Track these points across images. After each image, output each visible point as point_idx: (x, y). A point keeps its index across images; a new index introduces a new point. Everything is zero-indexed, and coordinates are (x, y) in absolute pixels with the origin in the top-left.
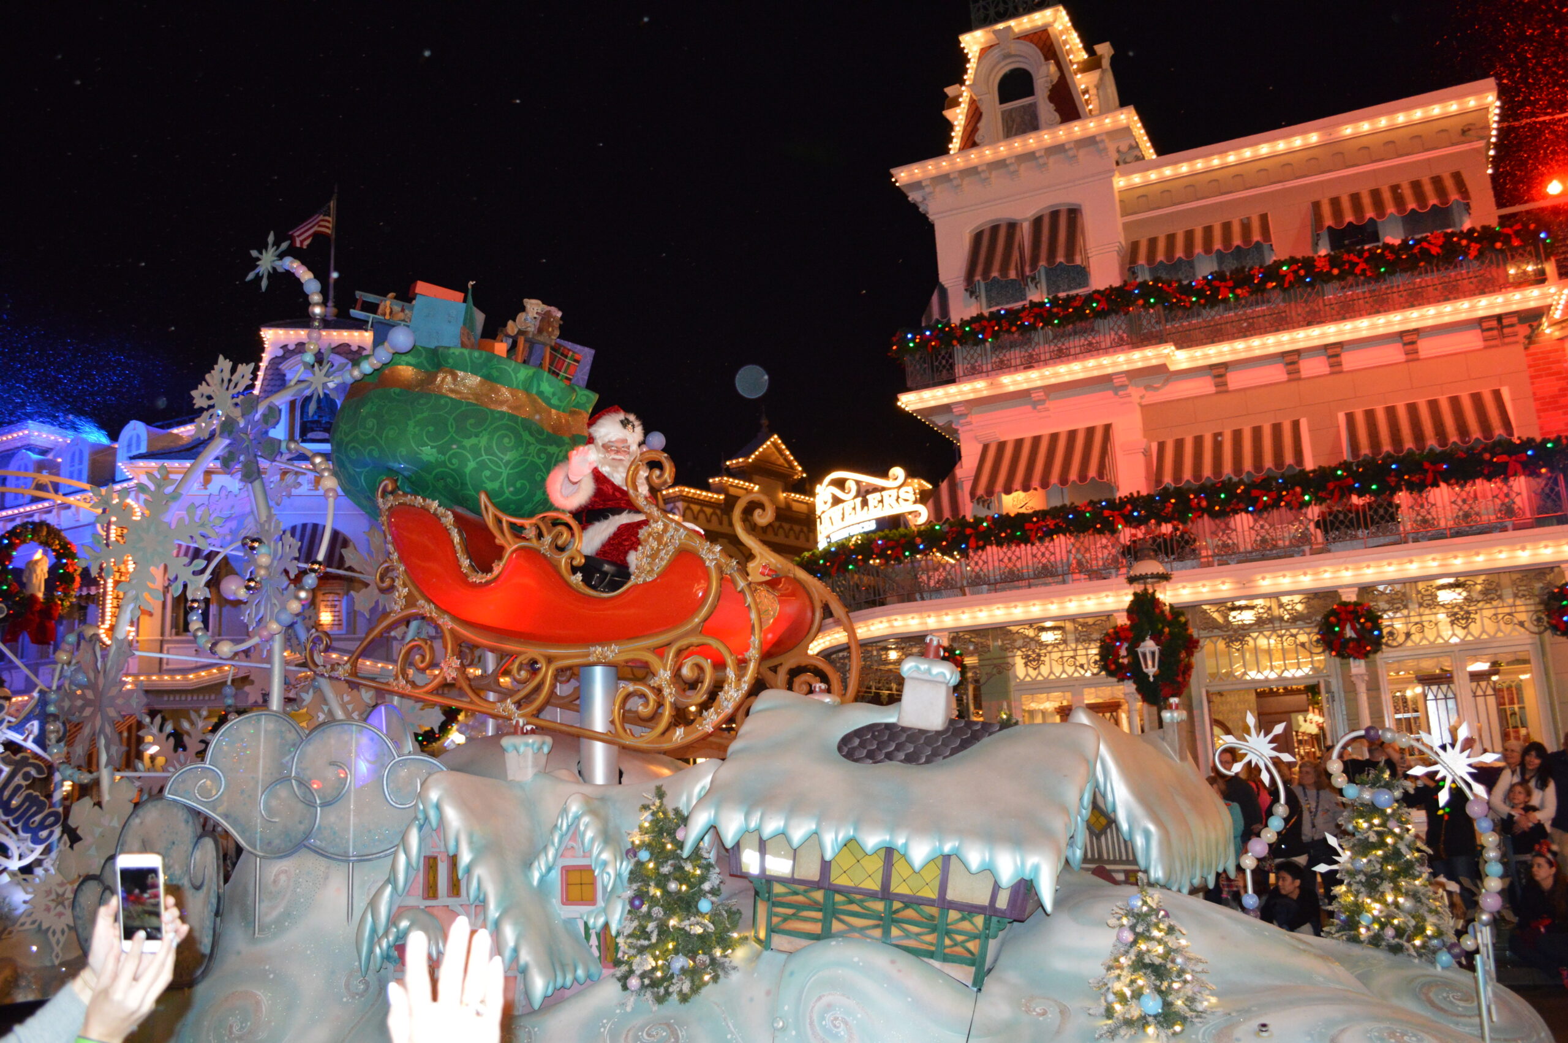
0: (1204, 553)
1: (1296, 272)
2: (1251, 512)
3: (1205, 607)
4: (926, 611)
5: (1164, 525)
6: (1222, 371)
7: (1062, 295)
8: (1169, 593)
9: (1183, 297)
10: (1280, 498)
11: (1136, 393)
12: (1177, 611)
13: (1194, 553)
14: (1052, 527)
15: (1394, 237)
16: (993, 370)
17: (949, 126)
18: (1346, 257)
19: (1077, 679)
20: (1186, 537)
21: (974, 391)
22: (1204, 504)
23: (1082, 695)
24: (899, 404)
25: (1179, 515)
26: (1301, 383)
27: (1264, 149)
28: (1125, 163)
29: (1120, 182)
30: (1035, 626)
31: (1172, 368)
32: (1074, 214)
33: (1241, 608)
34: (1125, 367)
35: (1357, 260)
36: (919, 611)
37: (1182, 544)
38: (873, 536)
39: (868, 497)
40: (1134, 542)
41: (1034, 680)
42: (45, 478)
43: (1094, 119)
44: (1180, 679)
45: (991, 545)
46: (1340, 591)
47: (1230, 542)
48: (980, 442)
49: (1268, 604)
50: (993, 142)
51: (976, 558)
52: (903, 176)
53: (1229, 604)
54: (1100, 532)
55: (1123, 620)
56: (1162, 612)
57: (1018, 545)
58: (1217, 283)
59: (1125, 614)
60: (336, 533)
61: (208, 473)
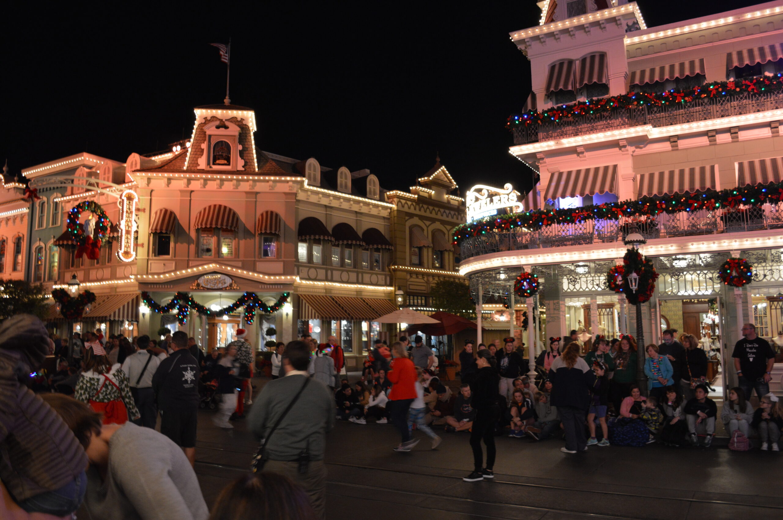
0: (662, 231)
1: (717, 89)
2: (688, 212)
3: (661, 258)
4: (521, 255)
5: (643, 216)
6: (676, 139)
7: (595, 98)
8: (644, 250)
9: (657, 101)
10: (704, 205)
11: (631, 149)
12: (649, 259)
13: (658, 231)
14: (586, 215)
15: (770, 72)
16: (558, 136)
17: (540, 11)
18: (744, 82)
19: (593, 291)
20: (653, 223)
21: (548, 146)
22: (664, 206)
23: (596, 299)
24: (510, 152)
25: (651, 212)
26: (716, 146)
27: (704, 25)
28: (630, 31)
29: (627, 41)
30: (575, 264)
31: (650, 137)
32: (603, 56)
33: (679, 259)
34: (626, 136)
35: (749, 83)
36: (517, 255)
37: (652, 226)
38: (495, 217)
39: (494, 198)
40: (627, 224)
41: (572, 291)
42: (93, 180)
43: (615, 8)
44: (648, 293)
45: (554, 223)
46: (731, 252)
47: (676, 225)
48: (549, 172)
49: (694, 258)
50: (562, 19)
51: (547, 230)
52: (515, 36)
53: (674, 257)
54: (610, 219)
55: (621, 263)
56: (641, 259)
57: (568, 224)
58: (675, 94)
59: (623, 260)
60: (230, 210)
61: (169, 179)
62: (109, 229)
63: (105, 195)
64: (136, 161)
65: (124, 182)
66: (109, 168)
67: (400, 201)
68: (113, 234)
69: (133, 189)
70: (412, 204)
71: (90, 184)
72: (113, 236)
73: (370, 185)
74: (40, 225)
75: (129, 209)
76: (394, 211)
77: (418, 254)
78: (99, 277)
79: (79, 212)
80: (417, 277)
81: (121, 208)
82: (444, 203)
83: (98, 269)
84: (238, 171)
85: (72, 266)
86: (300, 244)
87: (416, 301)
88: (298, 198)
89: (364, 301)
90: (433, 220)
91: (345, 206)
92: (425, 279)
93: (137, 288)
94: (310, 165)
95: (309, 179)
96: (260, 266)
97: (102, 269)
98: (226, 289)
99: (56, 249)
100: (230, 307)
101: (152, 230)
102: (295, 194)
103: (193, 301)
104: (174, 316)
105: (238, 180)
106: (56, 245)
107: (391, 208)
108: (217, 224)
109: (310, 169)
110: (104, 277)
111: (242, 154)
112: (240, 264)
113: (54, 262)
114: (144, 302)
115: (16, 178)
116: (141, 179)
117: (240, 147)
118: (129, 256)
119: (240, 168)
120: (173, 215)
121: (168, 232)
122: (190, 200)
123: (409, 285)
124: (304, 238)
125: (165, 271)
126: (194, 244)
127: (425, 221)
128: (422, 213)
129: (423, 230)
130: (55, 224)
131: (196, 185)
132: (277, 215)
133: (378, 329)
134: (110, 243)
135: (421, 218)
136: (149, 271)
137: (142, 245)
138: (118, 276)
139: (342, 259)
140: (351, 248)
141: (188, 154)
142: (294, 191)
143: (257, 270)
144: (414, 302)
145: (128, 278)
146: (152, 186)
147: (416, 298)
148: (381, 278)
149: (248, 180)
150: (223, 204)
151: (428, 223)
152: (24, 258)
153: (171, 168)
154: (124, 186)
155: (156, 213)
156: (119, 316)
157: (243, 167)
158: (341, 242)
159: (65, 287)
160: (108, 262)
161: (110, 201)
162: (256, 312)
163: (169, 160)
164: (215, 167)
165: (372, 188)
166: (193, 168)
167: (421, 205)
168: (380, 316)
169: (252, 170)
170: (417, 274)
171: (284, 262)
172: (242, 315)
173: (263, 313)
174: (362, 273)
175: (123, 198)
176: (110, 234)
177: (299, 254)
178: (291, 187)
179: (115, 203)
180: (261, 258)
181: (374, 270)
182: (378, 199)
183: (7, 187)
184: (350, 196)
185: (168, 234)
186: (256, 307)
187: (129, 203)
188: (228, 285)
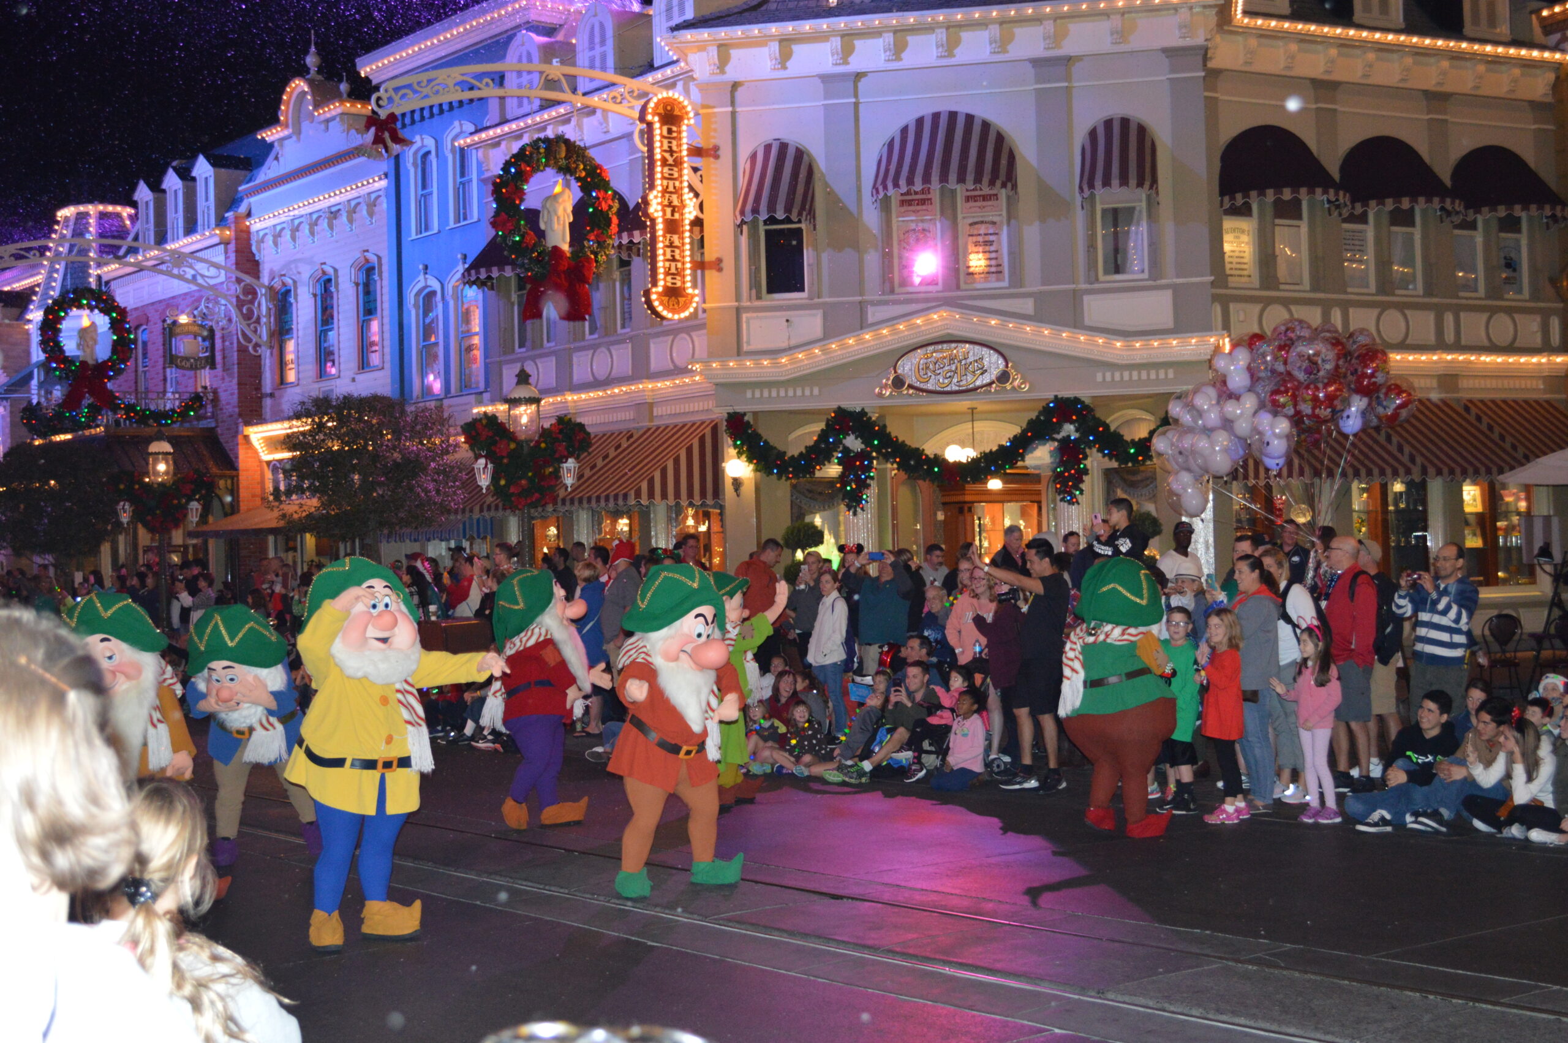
60: (986, 125)
61: (786, 43)
62: (615, 220)
63: (599, 114)
65: (651, 67)
66: (602, 26)
68: (631, 235)
69: (680, 85)
71: (551, 84)
72: (631, 242)
74: (424, 224)
75: (671, 151)
78: (601, 373)
79: (522, 177)
81: (646, 149)
83: (594, 347)
85: (520, 346)
86: (1228, 223)
88: (1211, 65)
89: (1467, 409)
91: (1388, 73)
93: (710, 404)
96: (1096, 308)
97: (607, 346)
98: (989, 392)
99: (471, 293)
100: (1001, 447)
101: (742, 213)
102: (1205, 53)
103: (883, 435)
104: (831, 482)
105: (1002, 22)
106: (471, 283)
107: (1557, 66)
108: (944, 178)
110: (614, 374)
112: (1028, 306)
113: (469, 334)
114: (735, 446)
116: (700, 49)
118: (682, 300)
120: (805, 159)
121: (794, 218)
122: (856, 105)
124: (1239, 199)
125: (793, 342)
126: (877, 250)
130: (465, 218)
131: (871, 54)
132: (1142, 130)
133: (1523, 505)
134: (624, 264)
136: (745, 348)
137: (717, 265)
138: (654, 365)
139: (1383, 264)
140: (1413, 225)
142: (1199, 40)
143: (1087, 322)
145: (685, 371)
146: (733, 72)
148: (1531, 326)
149: (1037, 20)
150: (963, 108)
152: (387, 328)
153: (791, 5)
154: (650, 78)
155: (753, 157)
156: (664, 496)
158: (1373, 208)
159: (500, 409)
160: (623, 327)
162: (1088, 462)
165: (1484, 0)
168: (1528, 459)
171: (1175, 288)
172: (1047, 474)
173: (1115, 464)
174: (1457, 310)
175: (649, 118)
176: (620, 237)
177: (1227, 259)
178: (1186, 28)
179: (629, 136)
180: (1097, 280)
181: (1503, 299)
182: (1509, 38)
183: (322, 118)
184: (1402, 38)
185: (791, 222)
186: (1090, 445)
187: (670, 131)
188: (994, 378)
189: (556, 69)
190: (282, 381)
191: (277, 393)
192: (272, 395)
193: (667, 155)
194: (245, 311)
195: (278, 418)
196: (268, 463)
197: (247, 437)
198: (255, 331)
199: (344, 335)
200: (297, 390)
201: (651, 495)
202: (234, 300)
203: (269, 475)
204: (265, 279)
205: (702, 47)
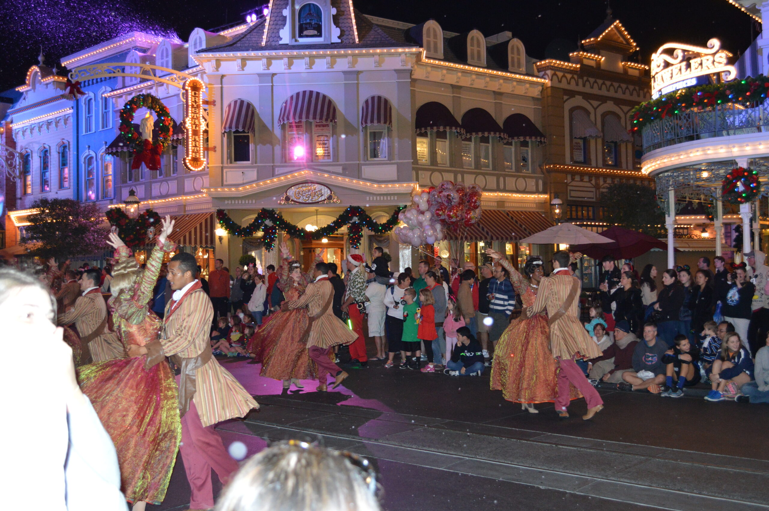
39: (691, 61)
60: (324, 97)
61: (244, 60)
62: (171, 129)
63: (165, 86)
64: (200, 38)
65: (187, 67)
66: (167, 50)
67: (555, 74)
68: (178, 136)
69: (199, 75)
70: (573, 77)
71: (145, 72)
72: (178, 139)
73: (513, 53)
74: (88, 129)
75: (195, 102)
76: (547, 88)
77: (582, 147)
78: (164, 192)
79: (133, 110)
80: (582, 180)
81: (185, 101)
82: (618, 73)
83: (161, 182)
84: (332, 43)
85: (130, 180)
86: (419, 140)
87: (580, 213)
88: (413, 77)
89: (508, 214)
90: (603, 99)
91: (480, 84)
92: (593, 182)
93: (210, 206)
94: (428, 30)
95: (428, 50)
96: (367, 171)
97: (166, 181)
98: (324, 203)
99: (109, 158)
100: (329, 226)
101: (225, 128)
102: (411, 72)
103: (281, 219)
104: (260, 238)
105: (332, 56)
106: (109, 154)
107: (543, 84)
108: (307, 117)
109: (428, 36)
110: (169, 193)
111: (336, 20)
112: (340, 169)
113: (107, 175)
114: (220, 223)
115: (54, 70)
116: (209, 61)
117: (334, 11)
118: (199, 163)
119: (335, 39)
120: (251, 108)
121: (246, 131)
122: (272, 86)
123: (571, 190)
124: (423, 130)
125: (245, 181)
126: (279, 145)
127: (591, 101)
128: (587, 89)
129: (588, 113)
130: (106, 127)
131: (278, 66)
132: (386, 101)
133: (528, 252)
134: (175, 148)
135: (587, 96)
136: (225, 183)
137: (214, 149)
138: (186, 190)
139: (477, 158)
140: (488, 143)
141: (267, 24)
142: (409, 67)
143: (363, 177)
144: (577, 215)
145: (199, 192)
146: (222, 71)
147: (580, 209)
148: (532, 183)
149: (345, 56)
150: (315, 89)
151: (595, 103)
152: (72, 171)
153: (246, 45)
154: (187, 72)
155: (230, 106)
156: (190, 243)
157: (339, 37)
158: (474, 136)
159: (122, 206)
160: (174, 173)
161: (172, 92)
162: (363, 232)
163: (242, 34)
164: (303, 41)
165: (516, 56)
166: (273, 44)
167: (585, 78)
168: (530, 234)
169: (351, 41)
170: (582, 174)
171: (398, 164)
172: (346, 237)
173: (373, 233)
174: (504, 176)
175: (187, 88)
176: (173, 137)
177: (418, 154)
178: (404, 62)
179: (178, 95)
180: (367, 160)
181: (521, 172)
182: (525, 72)
183: (45, 83)
184: (486, 70)
185: (245, 133)
186: (363, 225)
187: (195, 94)
188: (326, 198)
189: (148, 66)
190: (25, 193)
191: (23, 198)
192: (20, 199)
193: (194, 103)
194: (9, 163)
195: (24, 208)
196: (19, 227)
197: (9, 216)
198: (14, 171)
199: (53, 174)
200: (32, 197)
201: (185, 242)
202: (5, 158)
203: (19, 232)
204: (18, 149)
205: (209, 60)
